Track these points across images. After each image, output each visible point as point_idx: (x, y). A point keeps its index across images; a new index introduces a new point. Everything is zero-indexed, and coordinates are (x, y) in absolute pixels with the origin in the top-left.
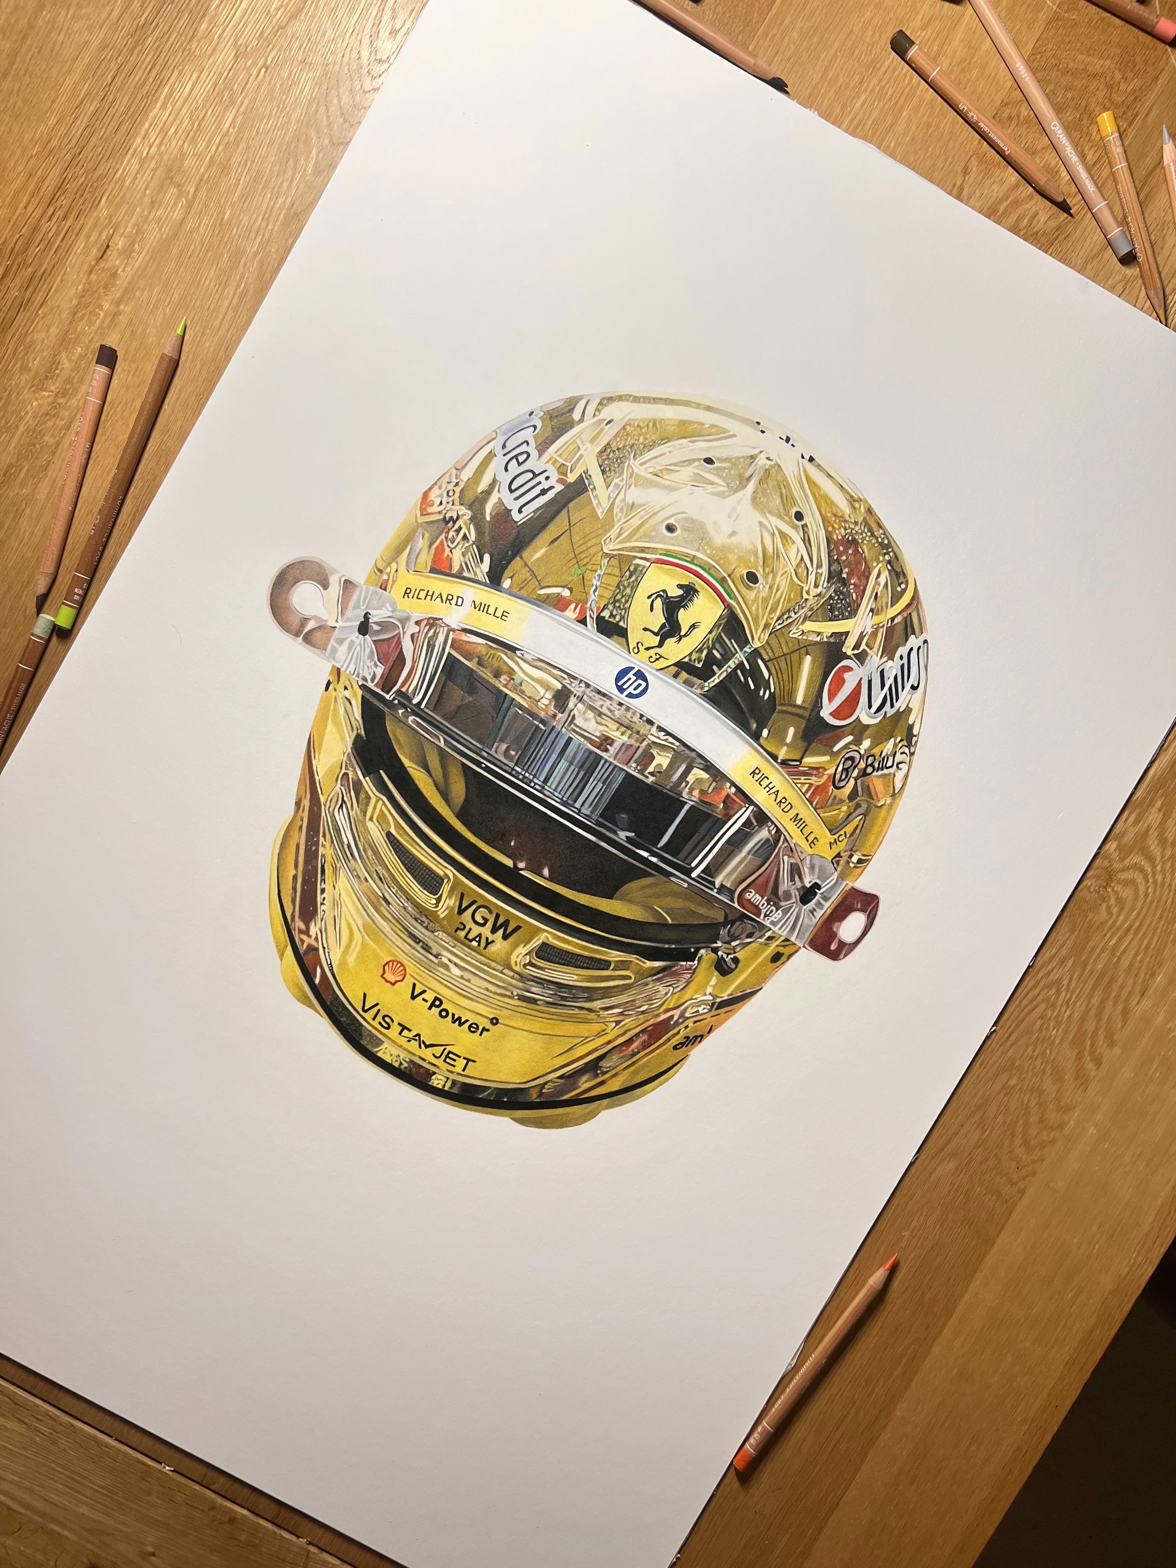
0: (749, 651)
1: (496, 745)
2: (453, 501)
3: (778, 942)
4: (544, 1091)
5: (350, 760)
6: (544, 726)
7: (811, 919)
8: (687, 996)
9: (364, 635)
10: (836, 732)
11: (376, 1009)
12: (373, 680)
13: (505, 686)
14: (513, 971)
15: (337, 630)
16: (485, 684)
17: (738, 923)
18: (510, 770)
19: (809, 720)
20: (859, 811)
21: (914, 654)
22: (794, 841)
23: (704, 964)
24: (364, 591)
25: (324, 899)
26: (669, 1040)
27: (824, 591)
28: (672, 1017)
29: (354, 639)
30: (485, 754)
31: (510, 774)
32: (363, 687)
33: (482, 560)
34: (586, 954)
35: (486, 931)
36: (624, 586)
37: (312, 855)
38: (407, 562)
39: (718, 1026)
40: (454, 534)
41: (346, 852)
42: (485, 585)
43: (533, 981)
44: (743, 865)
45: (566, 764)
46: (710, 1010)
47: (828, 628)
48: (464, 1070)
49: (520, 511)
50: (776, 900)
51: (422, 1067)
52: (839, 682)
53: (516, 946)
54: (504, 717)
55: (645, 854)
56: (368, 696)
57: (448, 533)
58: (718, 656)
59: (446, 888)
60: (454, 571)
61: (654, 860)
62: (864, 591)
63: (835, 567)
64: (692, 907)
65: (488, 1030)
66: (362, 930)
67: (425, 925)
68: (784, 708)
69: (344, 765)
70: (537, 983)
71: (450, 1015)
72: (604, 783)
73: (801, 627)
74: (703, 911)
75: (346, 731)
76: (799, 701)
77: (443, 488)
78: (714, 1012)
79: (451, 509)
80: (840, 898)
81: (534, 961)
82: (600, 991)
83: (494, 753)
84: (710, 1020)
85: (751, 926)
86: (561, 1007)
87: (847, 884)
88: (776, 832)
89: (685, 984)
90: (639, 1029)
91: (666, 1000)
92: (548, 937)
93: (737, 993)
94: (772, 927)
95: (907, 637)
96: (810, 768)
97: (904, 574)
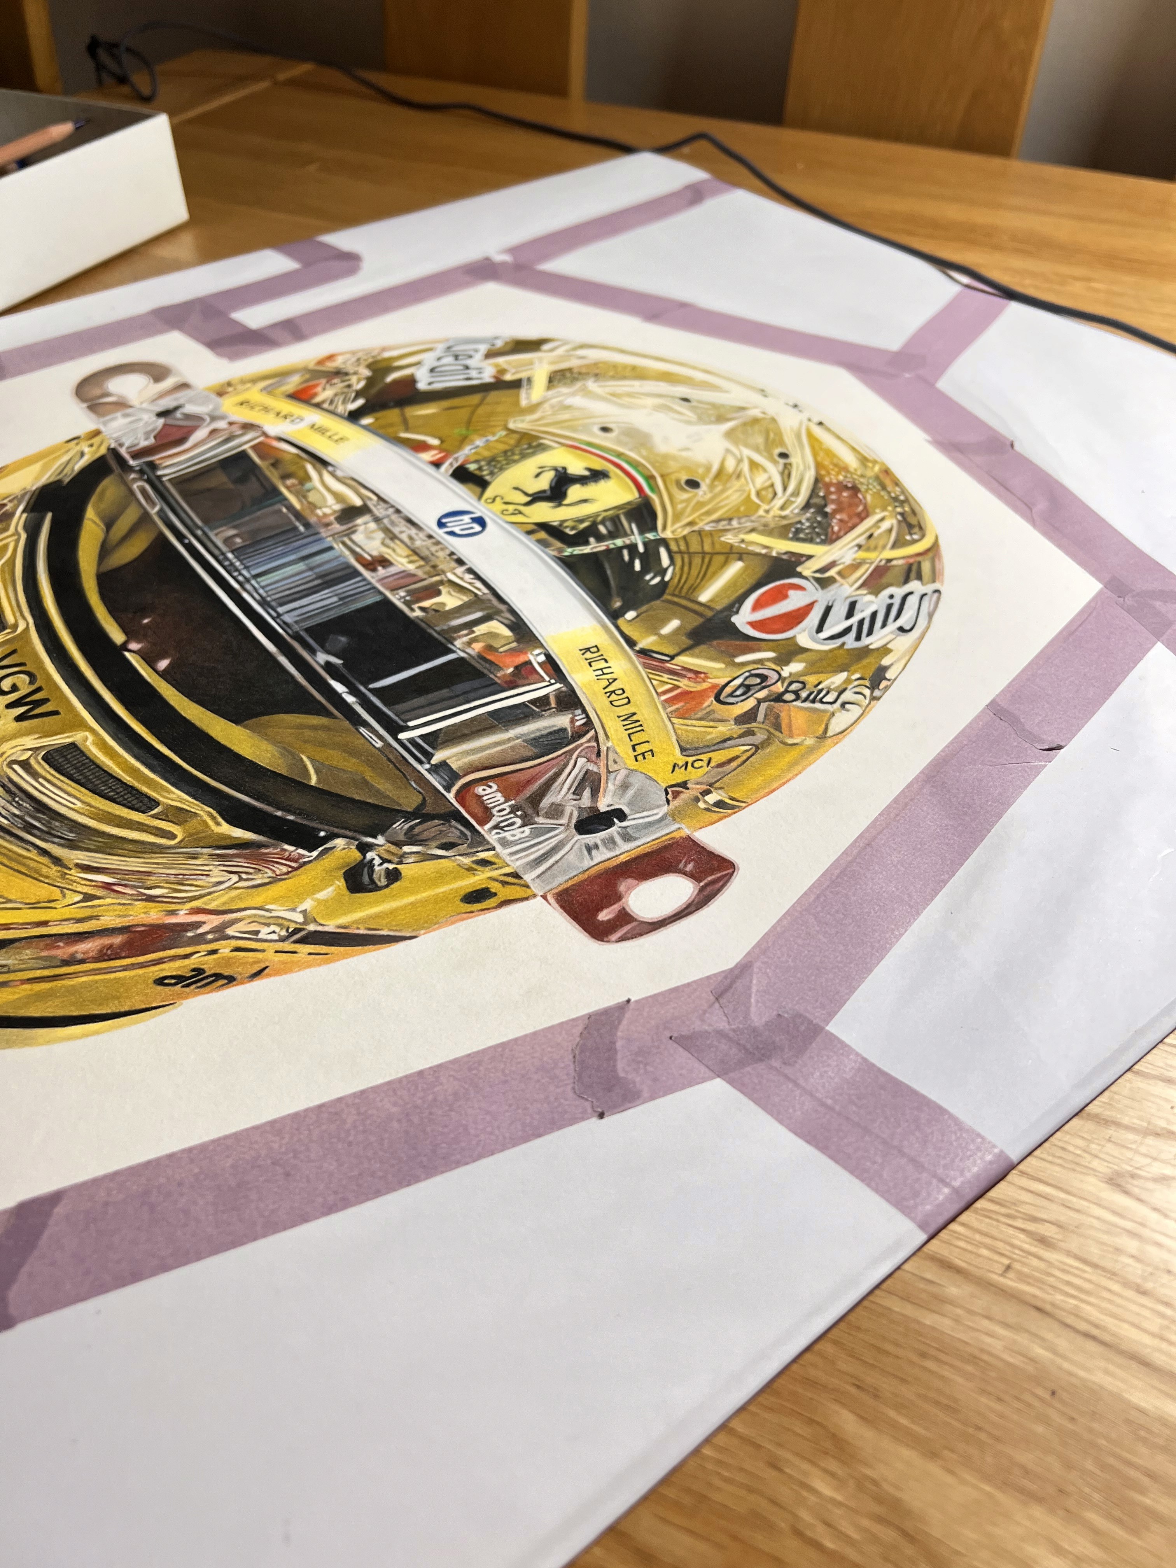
0: (652, 538)
1: (223, 528)
3: (495, 874)
5: (24, 495)
6: (306, 529)
7: (581, 858)
8: (258, 901)
9: (160, 418)
10: (750, 643)
12: (129, 447)
13: (287, 487)
15: (133, 408)
16: (264, 480)
17: (437, 823)
18: (218, 554)
19: (710, 620)
20: (748, 739)
22: (610, 744)
23: (326, 862)
24: (197, 392)
26: (159, 960)
27: (791, 515)
28: (198, 925)
29: (145, 418)
31: (213, 556)
32: (112, 450)
33: (353, 402)
34: (127, 779)
36: (513, 453)
38: (265, 386)
39: (278, 972)
40: (338, 381)
42: (340, 416)
44: (499, 748)
45: (304, 568)
46: (283, 940)
47: (783, 546)
50: (530, 811)
53: (28, 733)
54: (259, 510)
55: (339, 687)
56: (109, 457)
57: (332, 379)
58: (603, 531)
60: (313, 401)
61: (350, 699)
62: (853, 528)
63: (817, 500)
68: (676, 599)
69: (12, 497)
70: (10, 792)
72: (341, 599)
73: (742, 536)
74: (385, 787)
75: (48, 475)
76: (703, 599)
78: (287, 946)
79: (351, 368)
80: (655, 845)
81: (32, 762)
82: (100, 840)
83: (212, 535)
84: (270, 956)
85: (458, 833)
86: (12, 839)
87: (679, 829)
88: (584, 724)
89: (267, 880)
90: (118, 923)
91: (209, 894)
92: (86, 739)
93: (358, 928)
94: (499, 848)
95: (906, 580)
96: (685, 669)
97: (921, 528)
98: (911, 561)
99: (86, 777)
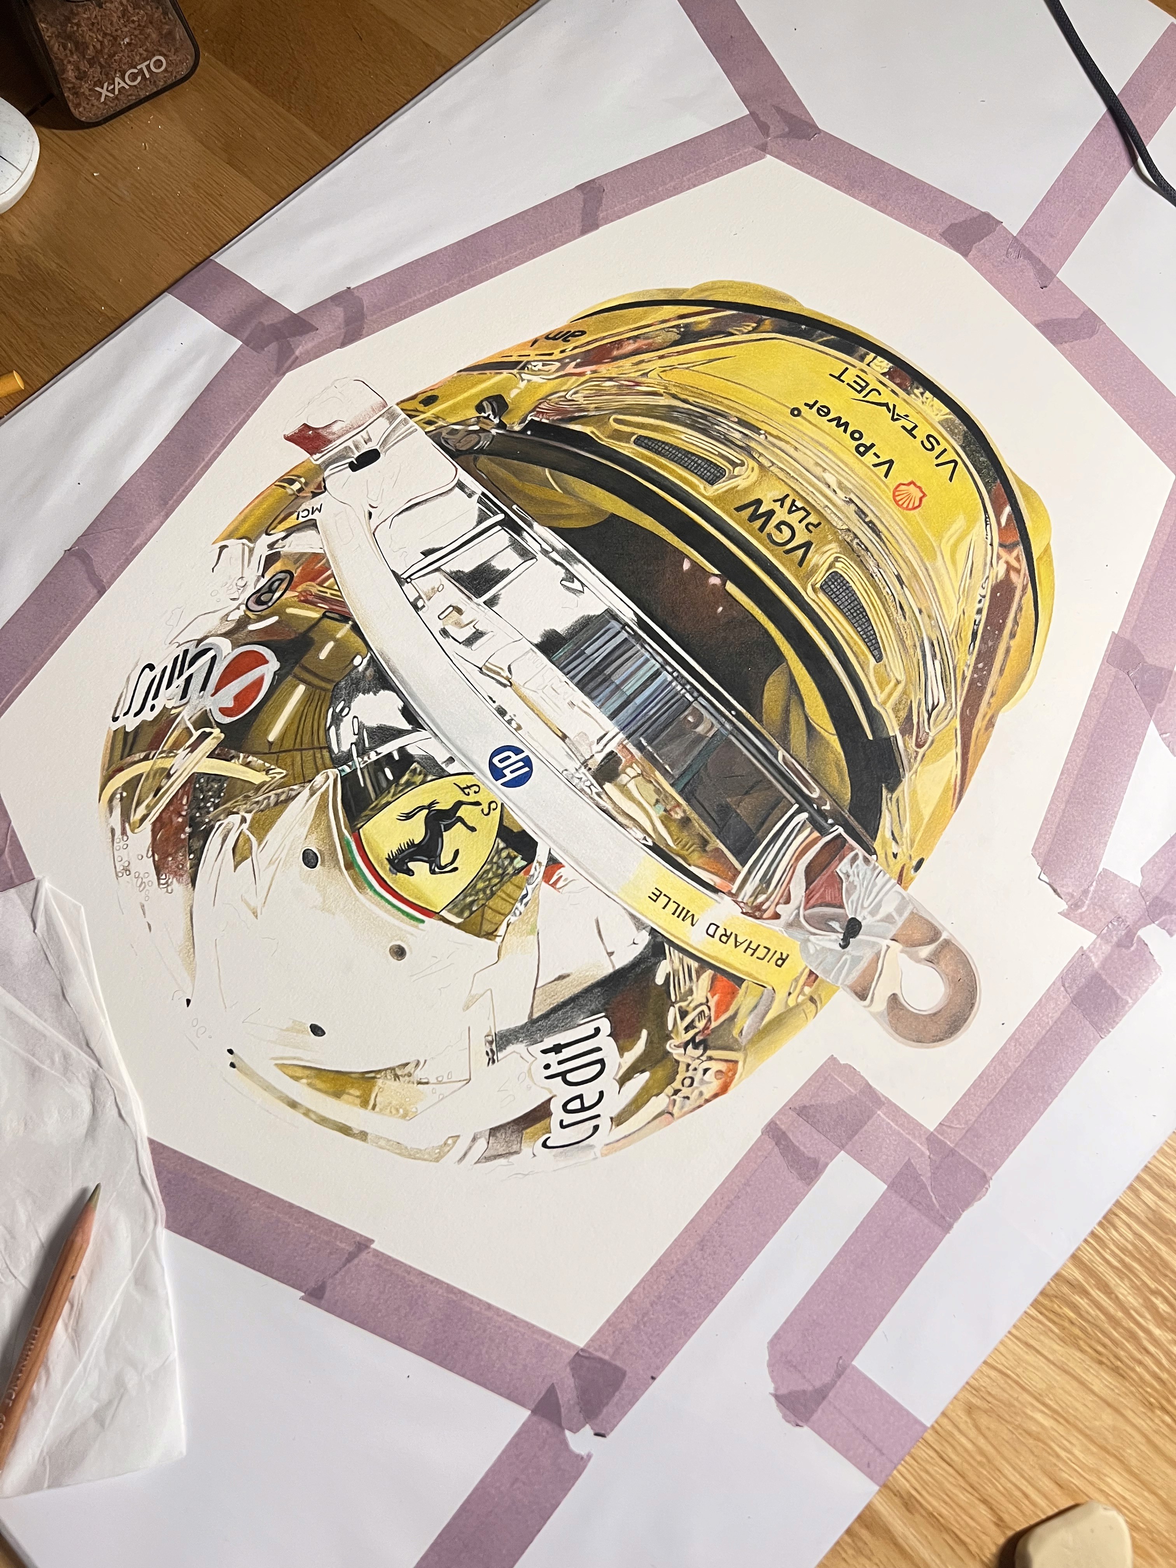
0: (345, 767)
1: (710, 734)
2: (687, 1070)
3: (422, 416)
4: (755, 325)
5: (910, 762)
6: (640, 741)
7: (374, 432)
8: (551, 385)
9: (854, 920)
10: (266, 638)
11: (940, 461)
12: (855, 858)
13: (679, 805)
14: (758, 462)
15: (891, 935)
16: (705, 815)
17: (464, 449)
18: (701, 699)
19: (296, 663)
21: (136, 708)
23: (521, 414)
24: (841, 978)
25: (980, 601)
26: (588, 343)
27: (222, 817)
28: (577, 366)
29: (869, 917)
30: (728, 726)
31: (701, 694)
32: (871, 851)
33: (668, 976)
34: (663, 460)
35: (781, 515)
36: (485, 893)
37: (986, 657)
38: (772, 1001)
39: (525, 344)
40: (697, 1023)
41: (939, 650)
42: (672, 944)
43: (737, 445)
45: (625, 688)
46: (528, 363)
47: (233, 769)
48: (847, 369)
49: (597, 1030)
51: (897, 384)
52: (242, 699)
53: (746, 490)
54: (690, 766)
56: (867, 838)
57: (706, 1028)
58: (387, 771)
59: (819, 577)
60: (709, 973)
62: (170, 803)
63: (196, 845)
64: (514, 480)
65: (806, 404)
66: (938, 554)
67: (856, 541)
68: (323, 684)
69: (919, 758)
70: (732, 442)
71: (849, 430)
72: (583, 652)
73: (267, 778)
74: (502, 473)
75: (907, 800)
76: (301, 688)
77: (696, 1092)
78: (525, 359)
79: (694, 1059)
80: (331, 447)
81: (730, 467)
82: (657, 415)
83: (718, 725)
84: (532, 352)
85: (449, 443)
87: (317, 460)
89: (550, 398)
90: (621, 363)
91: (579, 386)
92: (705, 488)
93: (490, 374)
94: (423, 435)
95: (137, 733)
96: (314, 604)
98: (129, 759)
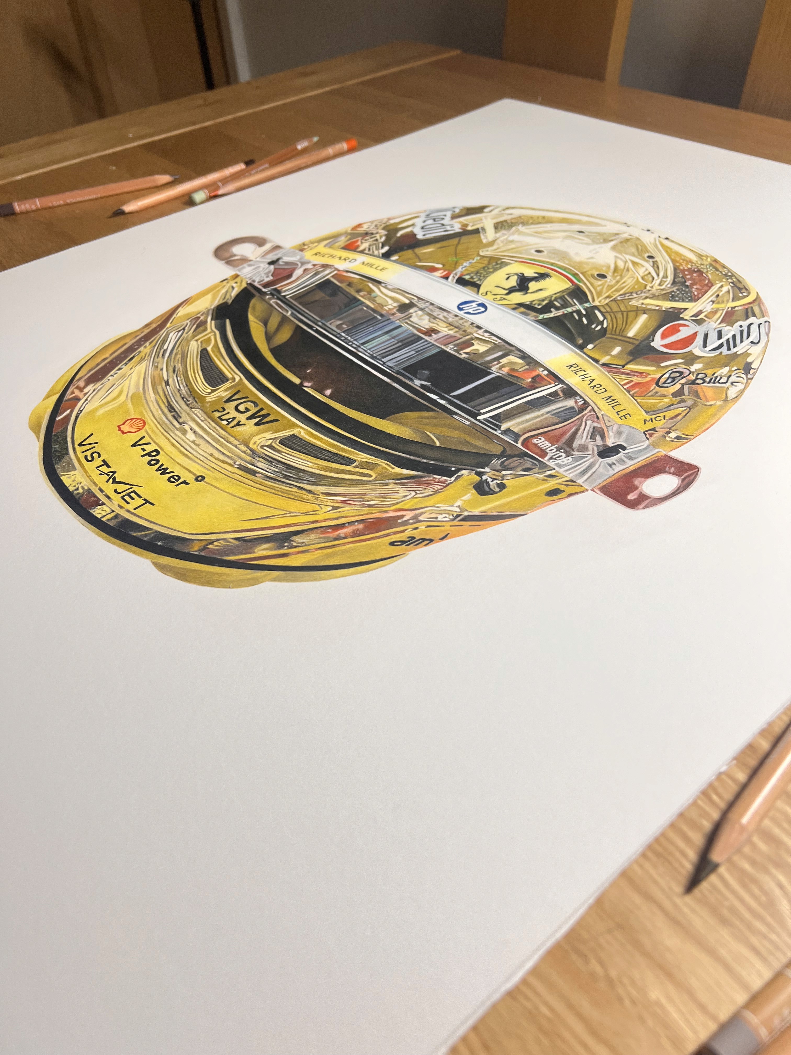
0: (588, 306)
1: (334, 319)
2: (378, 228)
3: (560, 481)
4: (209, 547)
5: (209, 311)
6: (383, 318)
7: (607, 470)
8: (430, 503)
9: (271, 265)
10: (665, 355)
11: (92, 446)
12: (259, 282)
13: (363, 296)
14: (248, 448)
15: (252, 261)
16: (347, 293)
17: (516, 458)
18: (335, 334)
19: (638, 345)
20: (683, 404)
22: (603, 413)
23: (462, 482)
24: (286, 250)
26: (388, 535)
27: (667, 288)
28: (403, 516)
29: (262, 266)
32: (249, 284)
33: (382, 247)
34: (332, 450)
35: (242, 417)
38: (326, 244)
39: (456, 536)
40: (369, 238)
42: (377, 256)
43: (263, 458)
44: (538, 420)
45: (389, 337)
46: (452, 520)
47: (667, 304)
48: (135, 509)
50: (568, 449)
53: (265, 431)
54: (351, 309)
55: (434, 397)
56: (250, 287)
57: (365, 237)
58: (558, 306)
59: (227, 386)
60: (358, 250)
61: (442, 402)
62: (706, 292)
63: (679, 279)
64: (467, 438)
66: (130, 395)
67: (189, 403)
68: (613, 338)
69: (202, 313)
70: (267, 460)
71: (158, 465)
72: (417, 352)
73: (641, 301)
74: (479, 443)
76: (630, 336)
77: (374, 223)
78: (456, 523)
79: (374, 230)
80: (648, 460)
81: (274, 444)
82: (329, 480)
83: (328, 324)
84: (448, 529)
85: (531, 463)
86: (279, 483)
87: (659, 451)
88: (583, 404)
89: (432, 493)
90: (358, 518)
91: (402, 501)
92: (300, 432)
93: (492, 512)
94: (557, 469)
95: (747, 318)
96: (632, 371)
97: (746, 289)
98: (746, 307)
99: (308, 451)
